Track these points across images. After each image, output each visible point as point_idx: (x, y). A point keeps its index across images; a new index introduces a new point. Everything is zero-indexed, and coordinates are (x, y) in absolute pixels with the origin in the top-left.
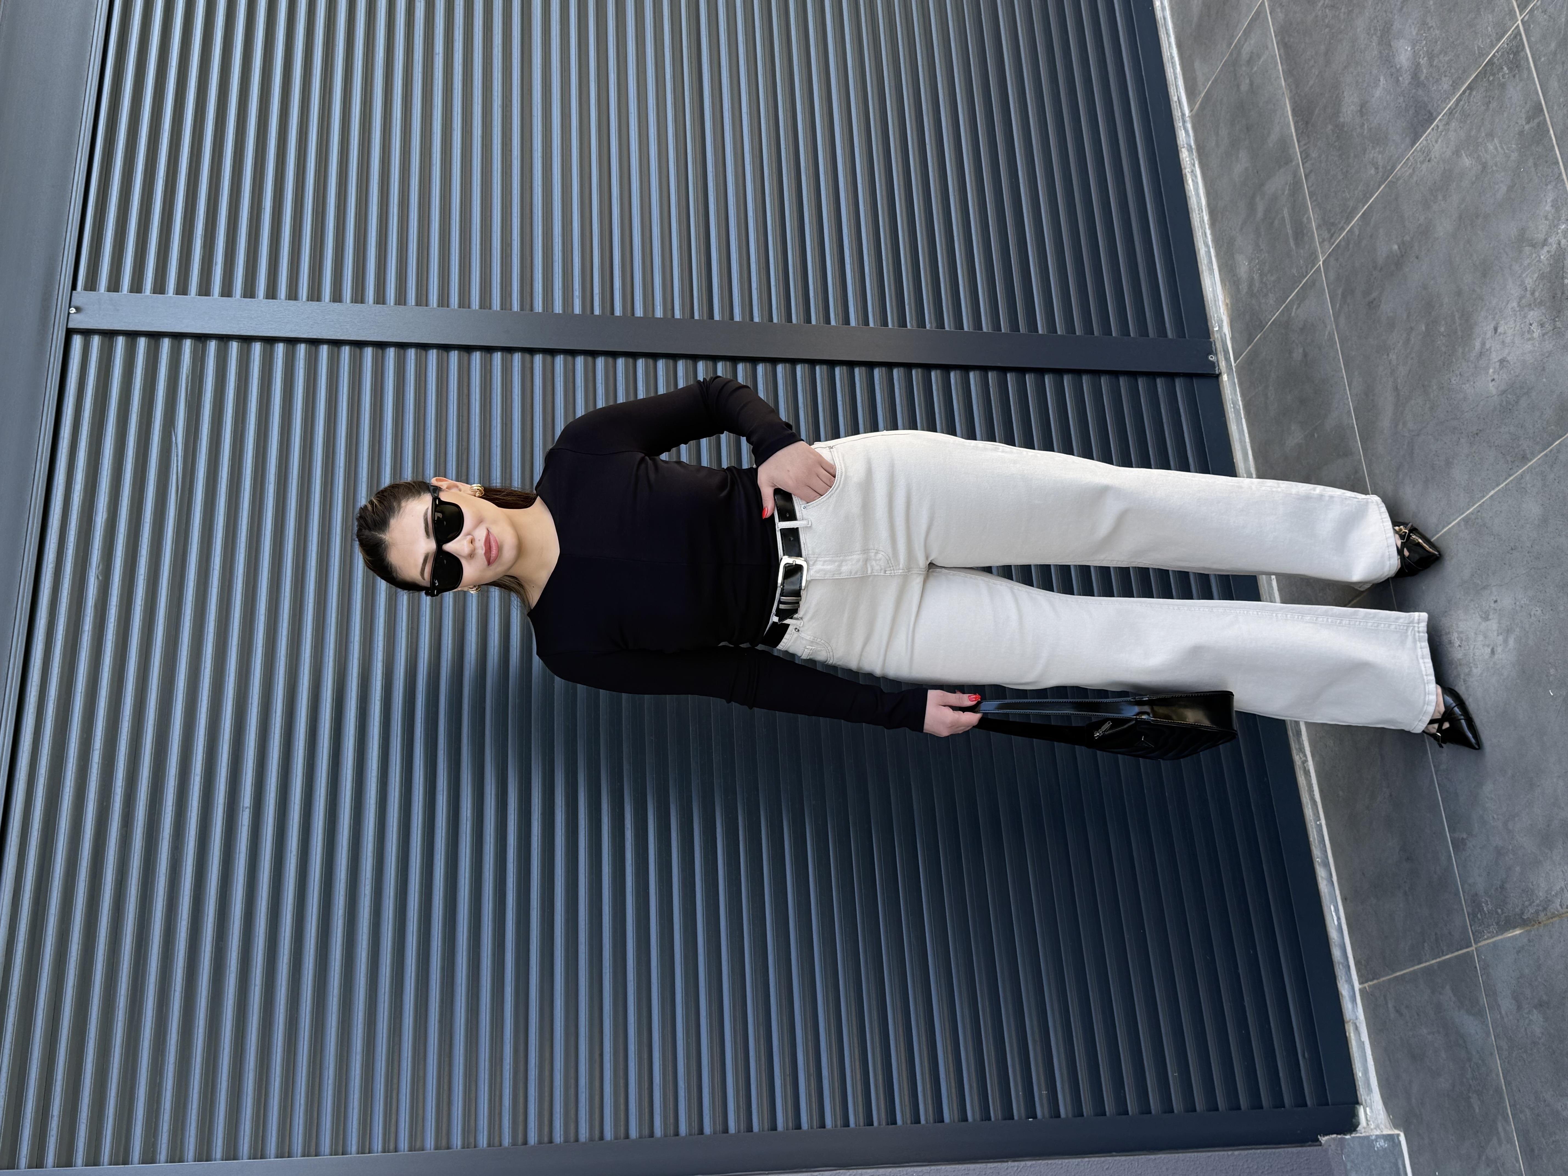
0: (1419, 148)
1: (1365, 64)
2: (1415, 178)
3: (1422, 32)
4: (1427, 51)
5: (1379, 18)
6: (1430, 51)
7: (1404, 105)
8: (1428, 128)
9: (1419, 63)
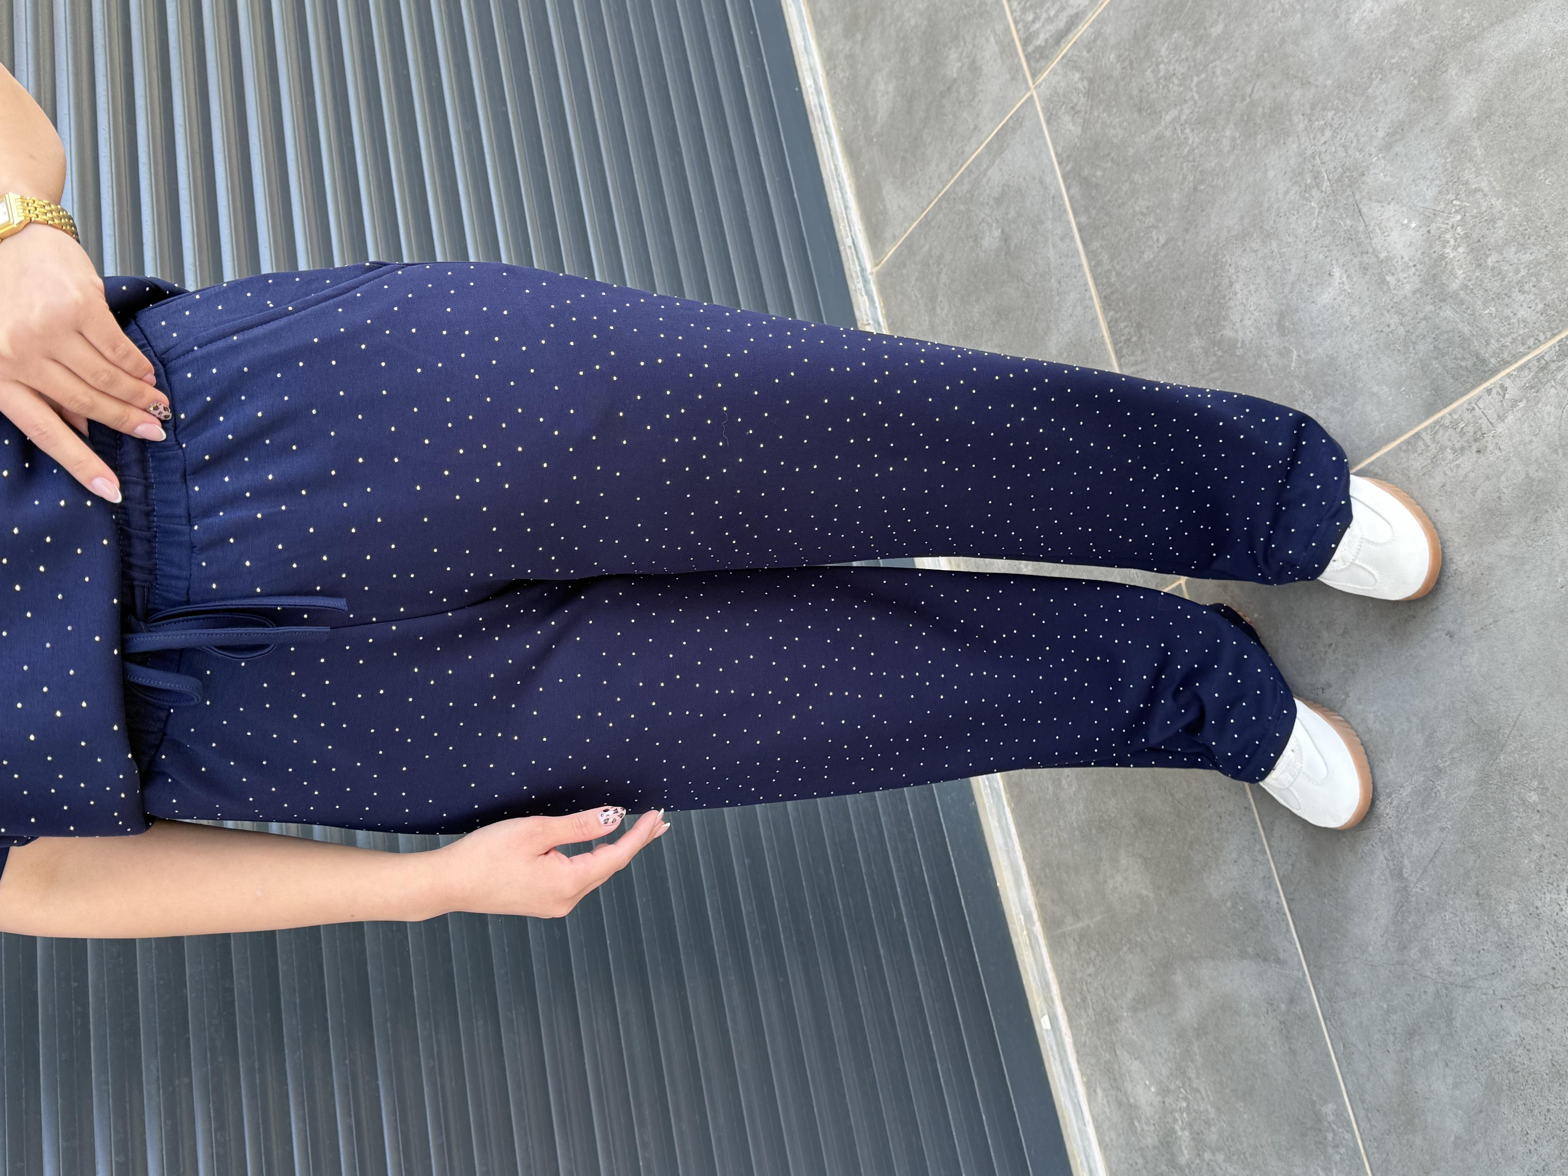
0: (1447, 422)
1: (1290, 240)
2: (1439, 478)
3: (1451, 196)
4: (1467, 236)
5: (1327, 157)
6: (1475, 236)
7: (1401, 331)
8: (1473, 387)
9: (1443, 257)
